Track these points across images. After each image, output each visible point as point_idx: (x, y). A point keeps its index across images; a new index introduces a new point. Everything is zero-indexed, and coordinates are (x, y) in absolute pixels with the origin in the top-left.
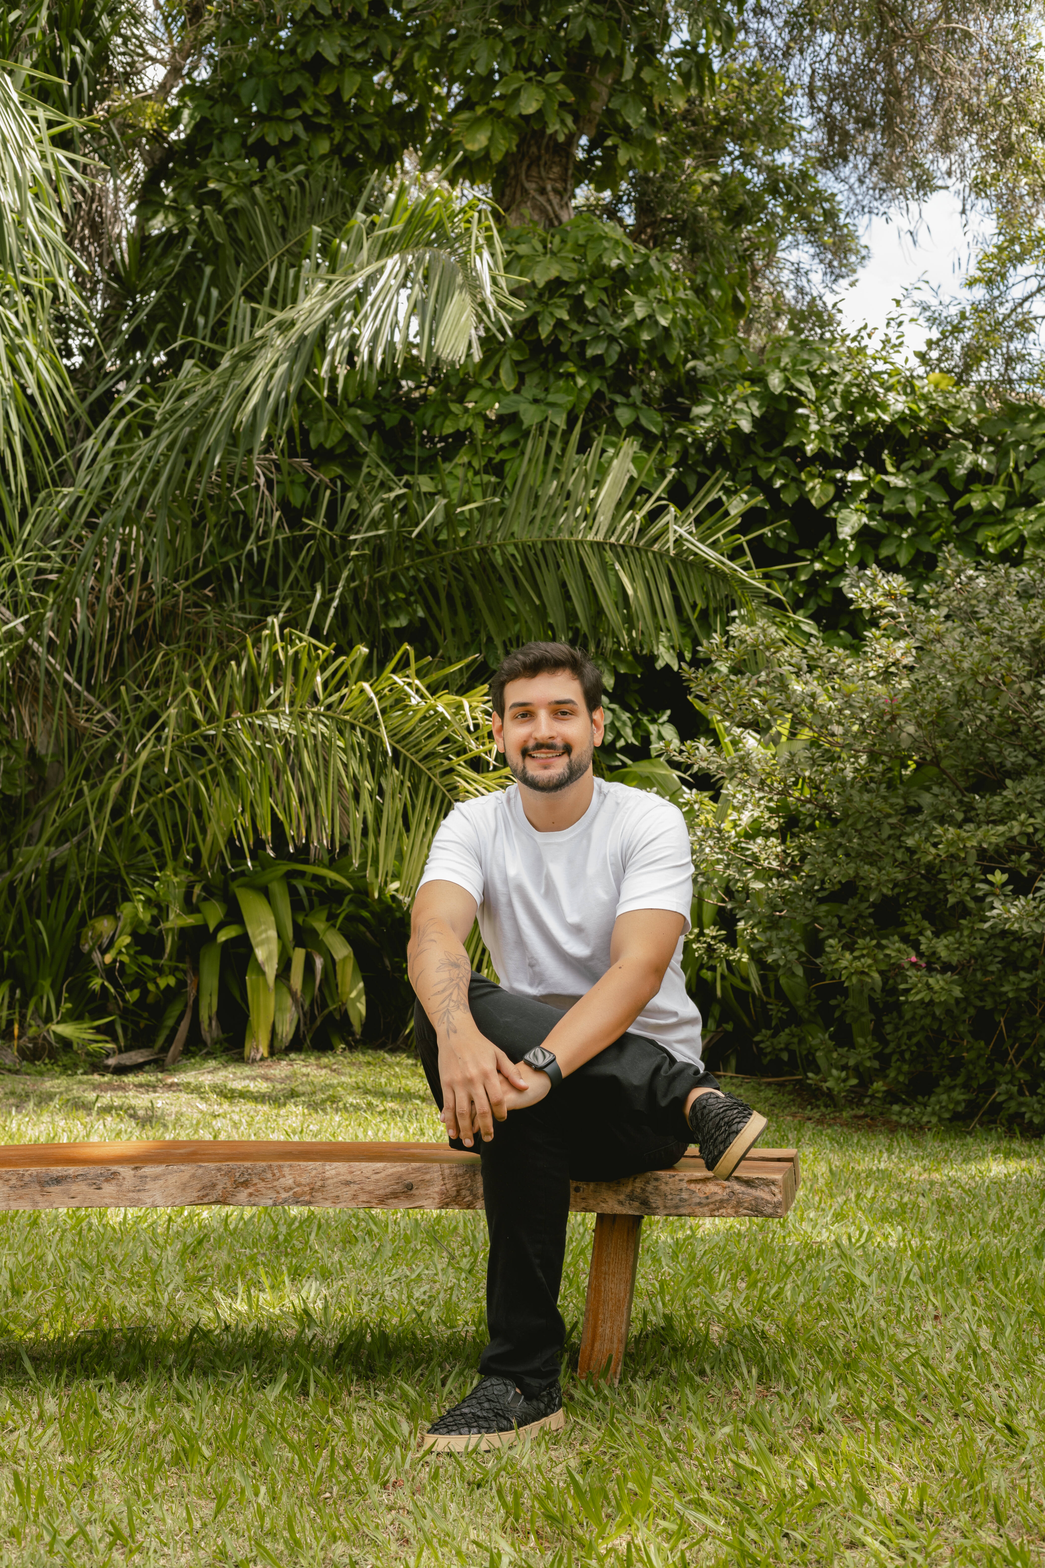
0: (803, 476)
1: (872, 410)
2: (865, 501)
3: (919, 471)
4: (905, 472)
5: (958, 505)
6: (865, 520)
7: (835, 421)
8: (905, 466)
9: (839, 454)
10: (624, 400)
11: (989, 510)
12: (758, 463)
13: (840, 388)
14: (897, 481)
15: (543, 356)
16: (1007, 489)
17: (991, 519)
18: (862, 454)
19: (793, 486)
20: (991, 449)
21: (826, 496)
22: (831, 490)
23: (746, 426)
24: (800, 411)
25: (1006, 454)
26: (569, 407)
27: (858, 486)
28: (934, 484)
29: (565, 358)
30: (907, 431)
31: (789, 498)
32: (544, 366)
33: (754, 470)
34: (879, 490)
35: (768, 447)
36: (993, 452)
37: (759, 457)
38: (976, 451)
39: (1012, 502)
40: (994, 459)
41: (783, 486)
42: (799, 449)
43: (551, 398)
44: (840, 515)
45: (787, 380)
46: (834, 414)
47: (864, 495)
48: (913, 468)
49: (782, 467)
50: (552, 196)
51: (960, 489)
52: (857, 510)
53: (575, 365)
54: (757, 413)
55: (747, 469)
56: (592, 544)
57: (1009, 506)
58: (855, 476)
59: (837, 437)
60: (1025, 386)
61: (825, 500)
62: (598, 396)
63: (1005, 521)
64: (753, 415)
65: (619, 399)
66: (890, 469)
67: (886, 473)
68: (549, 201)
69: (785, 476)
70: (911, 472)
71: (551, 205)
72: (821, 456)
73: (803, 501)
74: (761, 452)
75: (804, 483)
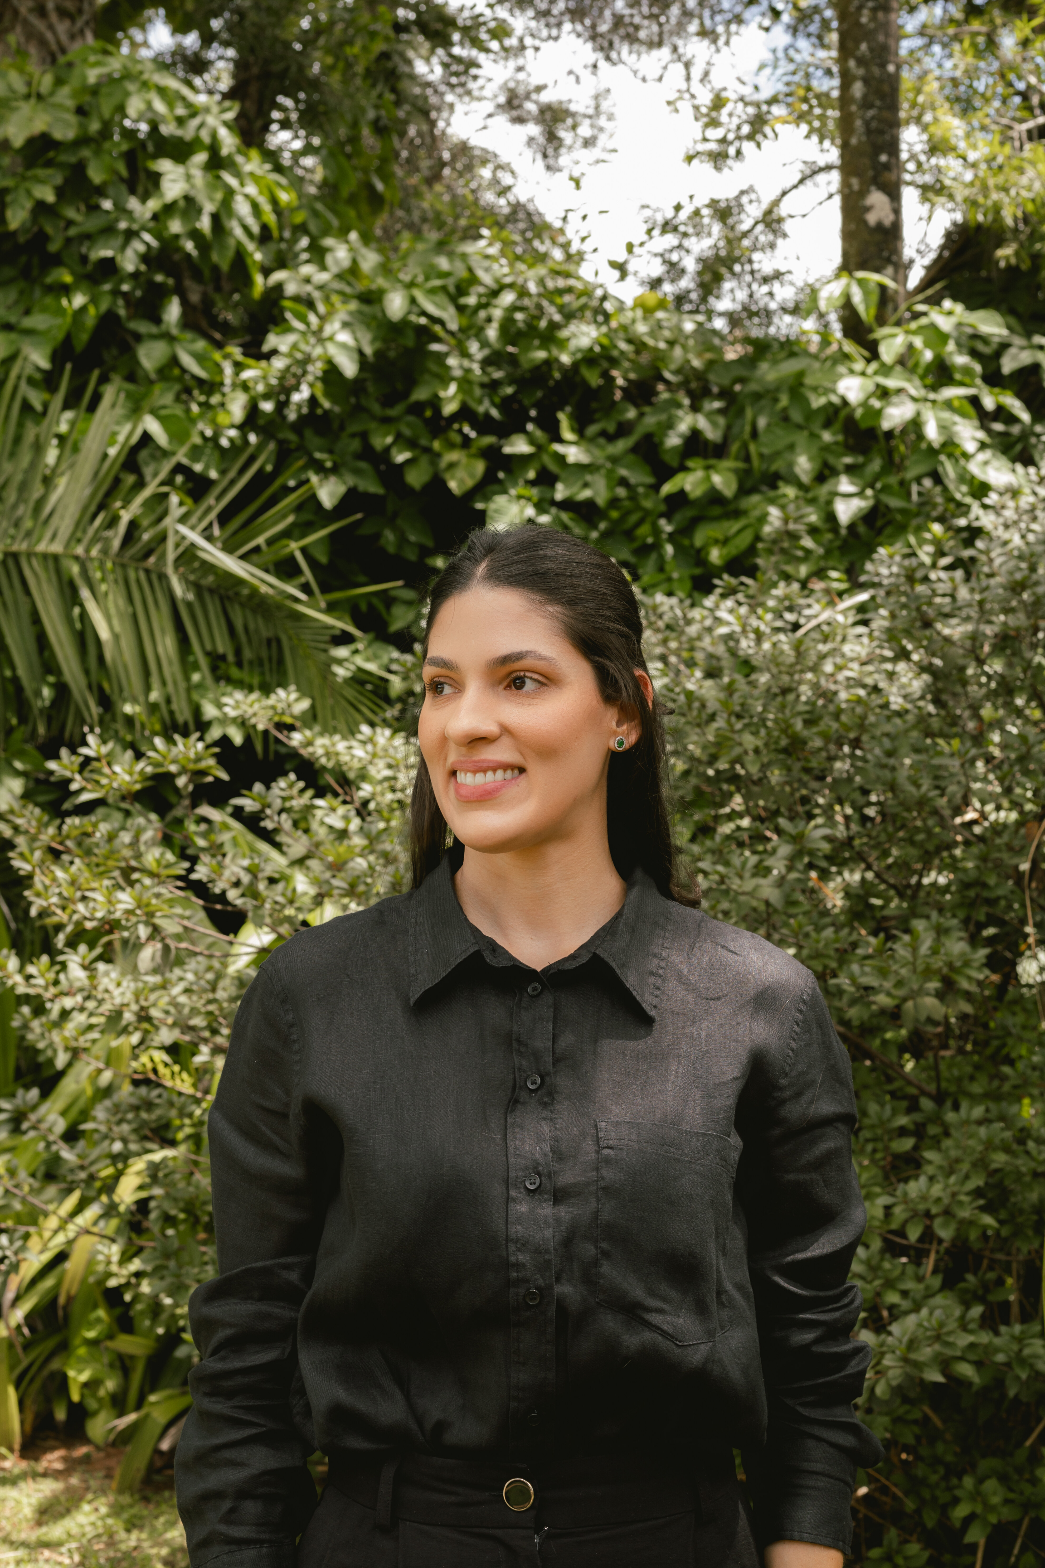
0: (436, 445)
1: (544, 346)
2: (533, 483)
3: (612, 438)
4: (592, 440)
5: (667, 488)
6: (530, 512)
7: (486, 363)
8: (592, 430)
9: (495, 413)
10: (154, 330)
11: (714, 498)
12: (373, 425)
13: (497, 313)
14: (574, 453)
15: (23, 259)
16: (740, 465)
17: (717, 510)
18: (533, 413)
19: (424, 461)
20: (717, 405)
21: (471, 475)
22: (480, 467)
23: (349, 368)
24: (435, 347)
25: (741, 412)
26: (60, 336)
27: (523, 460)
28: (631, 457)
29: (56, 260)
30: (594, 379)
31: (416, 478)
32: (26, 274)
33: (364, 436)
34: (553, 467)
35: (388, 401)
36: (720, 411)
37: (373, 417)
38: (695, 408)
39: (749, 484)
40: (721, 421)
41: (408, 462)
42: (435, 403)
43: (29, 322)
44: (492, 506)
45: (413, 301)
46: (486, 352)
47: (531, 475)
48: (603, 434)
49: (407, 432)
50: (54, 17)
51: (675, 463)
52: (520, 497)
53: (73, 273)
54: (368, 350)
55: (353, 435)
56: (45, 556)
57: (744, 490)
58: (519, 446)
59: (492, 386)
60: (788, 319)
61: (470, 483)
62: (109, 320)
63: (737, 514)
64: (361, 353)
65: (143, 327)
66: (567, 434)
67: (561, 441)
68: (51, 27)
69: (411, 444)
70: (602, 441)
71: (55, 33)
72: (465, 413)
73: (437, 483)
74: (376, 408)
75: (438, 455)
